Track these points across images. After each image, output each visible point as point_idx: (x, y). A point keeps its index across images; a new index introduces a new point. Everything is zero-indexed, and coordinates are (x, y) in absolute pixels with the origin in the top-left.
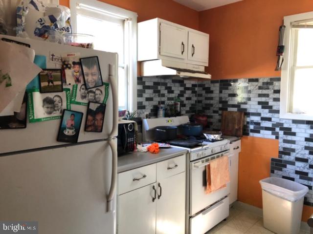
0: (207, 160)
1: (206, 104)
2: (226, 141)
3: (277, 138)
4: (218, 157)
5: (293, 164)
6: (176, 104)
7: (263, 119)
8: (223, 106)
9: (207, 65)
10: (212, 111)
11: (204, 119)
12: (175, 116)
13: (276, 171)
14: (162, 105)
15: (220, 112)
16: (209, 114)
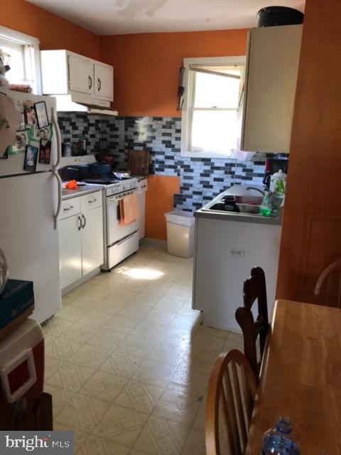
0: (120, 196)
1: (112, 143)
2: (134, 180)
3: (179, 175)
4: (129, 194)
5: (190, 197)
6: (80, 142)
7: (167, 158)
8: (129, 144)
9: (112, 100)
10: (117, 150)
11: (111, 158)
12: (82, 155)
13: (178, 206)
14: (68, 143)
15: (126, 151)
16: (115, 154)
